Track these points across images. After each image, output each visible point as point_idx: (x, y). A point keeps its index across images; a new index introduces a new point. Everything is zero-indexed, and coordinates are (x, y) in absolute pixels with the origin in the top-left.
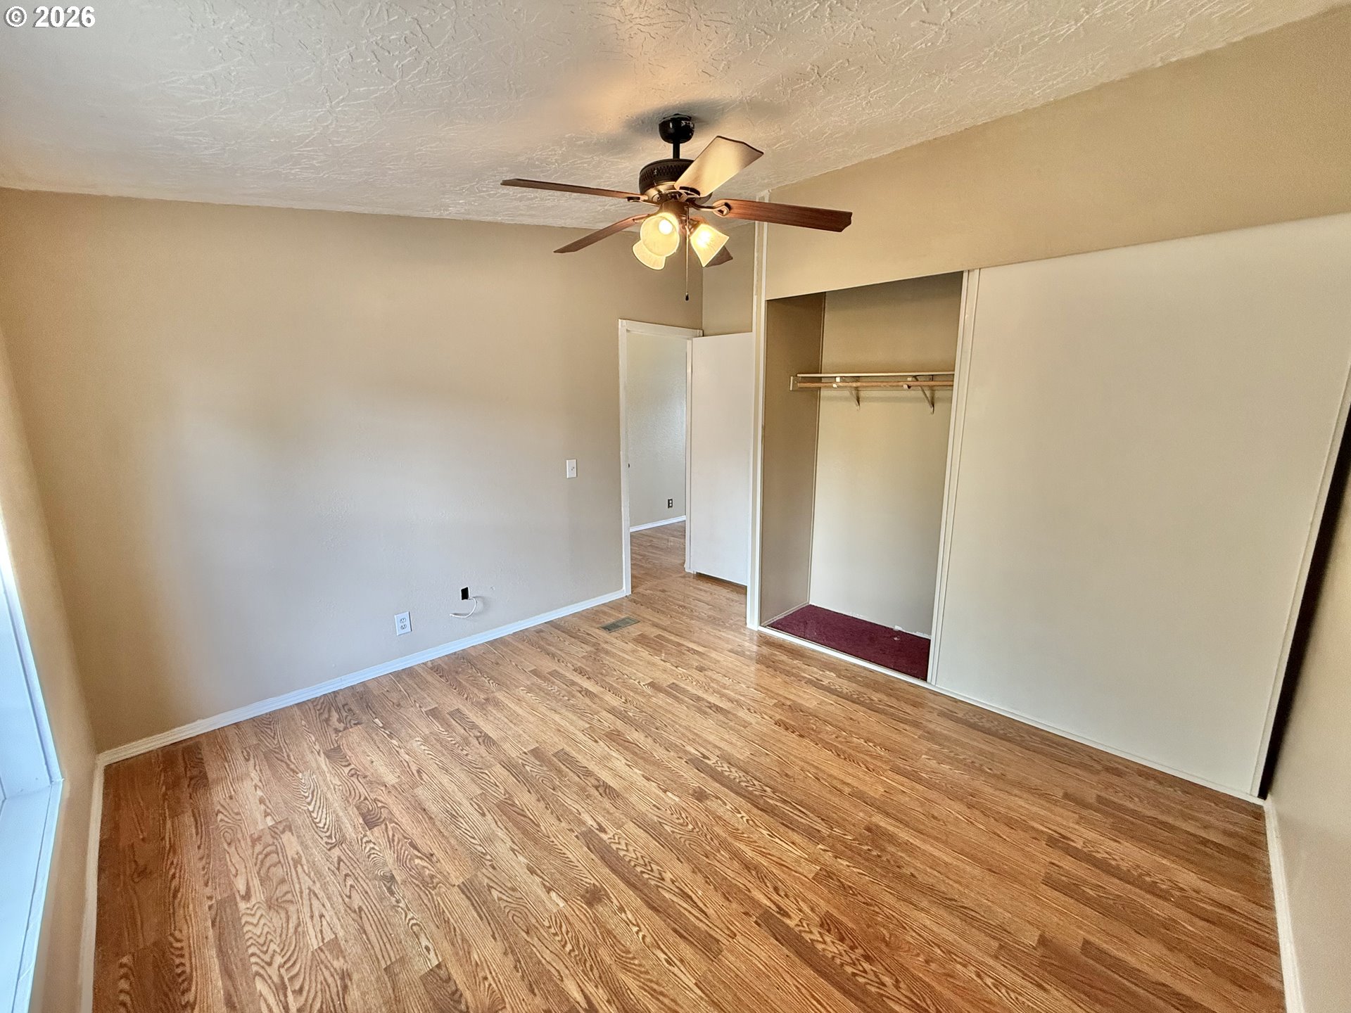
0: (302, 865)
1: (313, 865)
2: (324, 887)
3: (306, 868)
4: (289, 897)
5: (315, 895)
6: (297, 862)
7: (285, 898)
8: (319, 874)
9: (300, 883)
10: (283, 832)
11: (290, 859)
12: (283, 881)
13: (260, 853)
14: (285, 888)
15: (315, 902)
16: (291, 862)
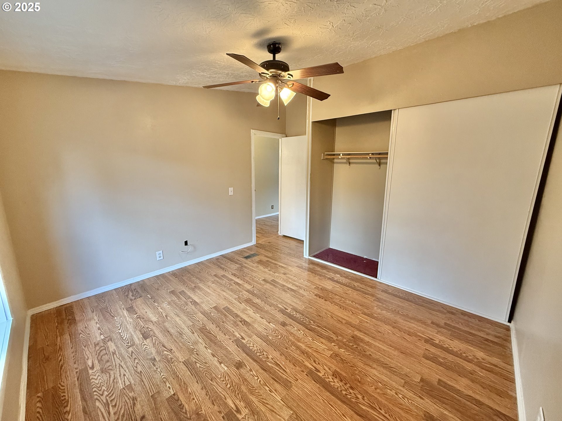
0: (116, 355)
1: (121, 354)
2: (126, 363)
3: (118, 356)
4: (110, 367)
5: (122, 366)
6: (114, 353)
7: (108, 368)
8: (123, 358)
9: (115, 362)
10: (108, 341)
11: (111, 352)
12: (108, 361)
13: (98, 350)
14: (108, 364)
15: (122, 369)
16: (111, 353)
